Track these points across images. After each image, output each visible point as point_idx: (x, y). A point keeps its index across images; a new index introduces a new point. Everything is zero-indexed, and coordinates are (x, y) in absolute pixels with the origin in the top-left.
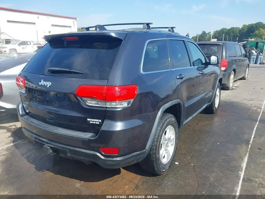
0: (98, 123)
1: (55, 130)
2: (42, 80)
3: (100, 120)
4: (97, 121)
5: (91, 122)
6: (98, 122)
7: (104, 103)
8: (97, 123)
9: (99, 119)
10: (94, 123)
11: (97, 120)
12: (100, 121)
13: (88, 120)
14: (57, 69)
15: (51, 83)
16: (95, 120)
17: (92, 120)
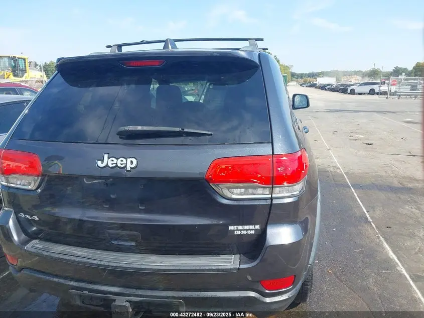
0: (253, 232)
1: (145, 262)
2: (106, 156)
3: (257, 225)
4: (250, 229)
5: (236, 233)
6: (253, 230)
7: (267, 191)
8: (249, 232)
9: (255, 224)
10: (244, 232)
11: (252, 227)
12: (258, 227)
13: (231, 228)
14: (146, 128)
15: (135, 161)
16: (246, 227)
17: (240, 227)
